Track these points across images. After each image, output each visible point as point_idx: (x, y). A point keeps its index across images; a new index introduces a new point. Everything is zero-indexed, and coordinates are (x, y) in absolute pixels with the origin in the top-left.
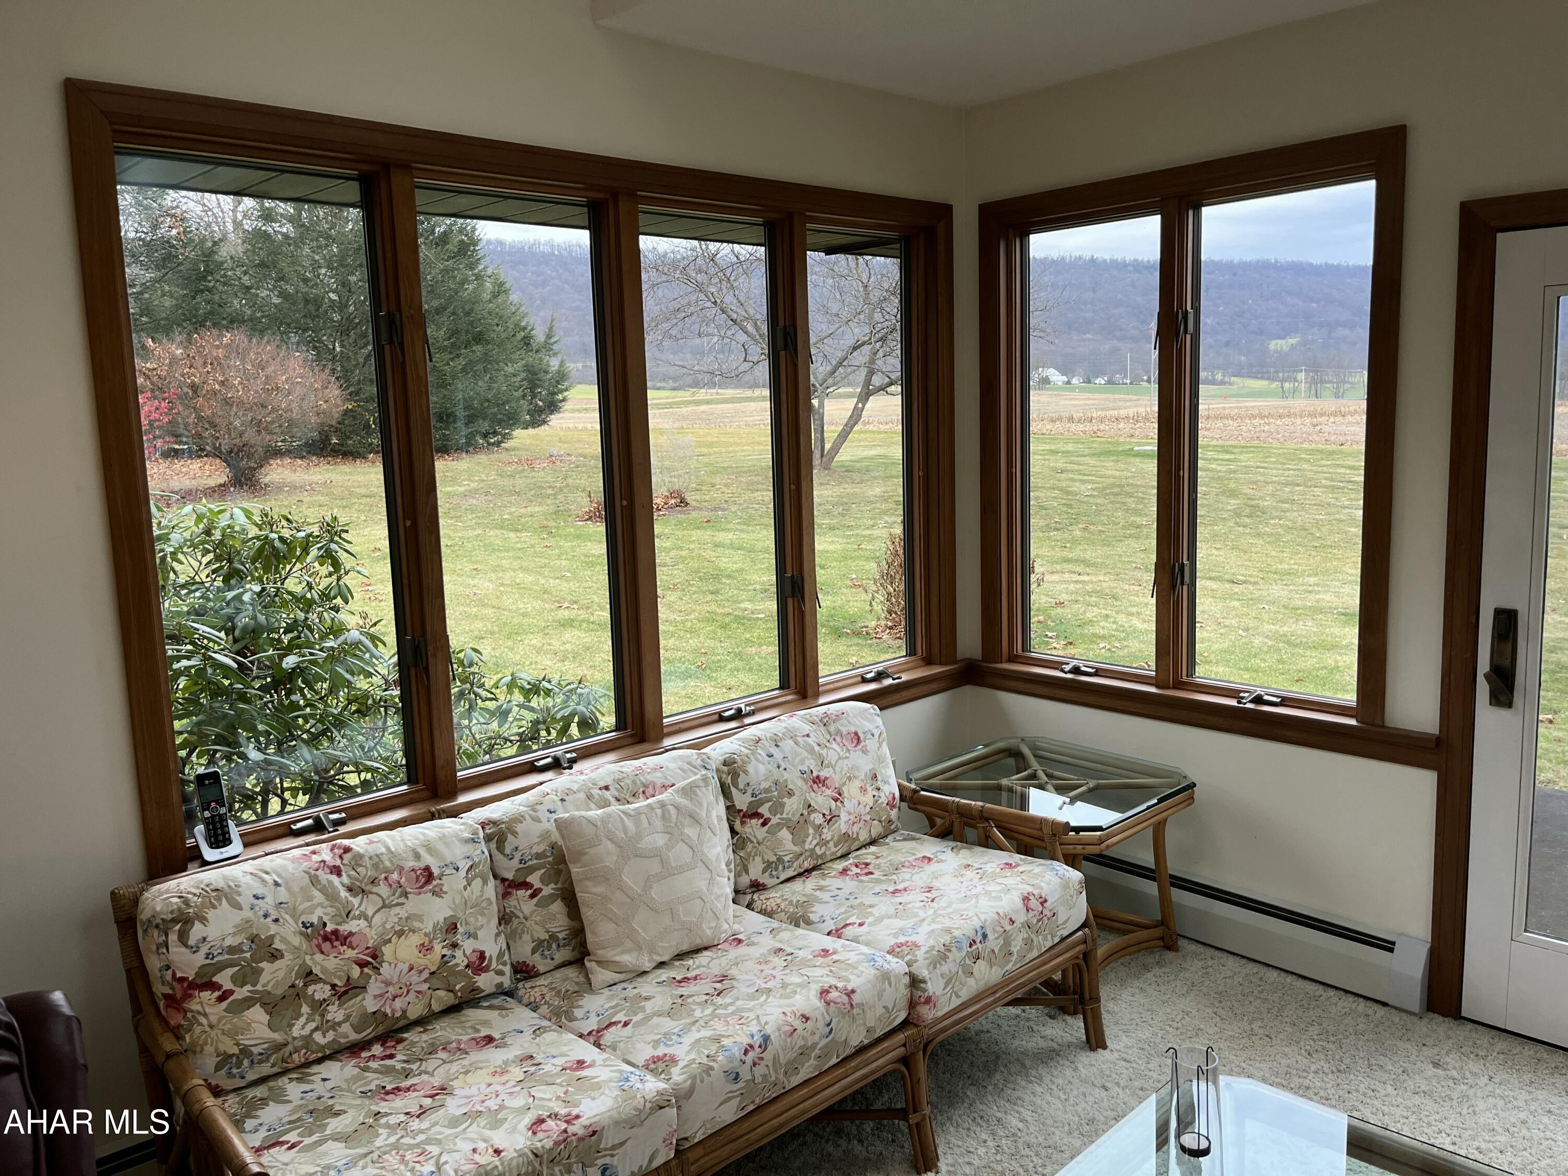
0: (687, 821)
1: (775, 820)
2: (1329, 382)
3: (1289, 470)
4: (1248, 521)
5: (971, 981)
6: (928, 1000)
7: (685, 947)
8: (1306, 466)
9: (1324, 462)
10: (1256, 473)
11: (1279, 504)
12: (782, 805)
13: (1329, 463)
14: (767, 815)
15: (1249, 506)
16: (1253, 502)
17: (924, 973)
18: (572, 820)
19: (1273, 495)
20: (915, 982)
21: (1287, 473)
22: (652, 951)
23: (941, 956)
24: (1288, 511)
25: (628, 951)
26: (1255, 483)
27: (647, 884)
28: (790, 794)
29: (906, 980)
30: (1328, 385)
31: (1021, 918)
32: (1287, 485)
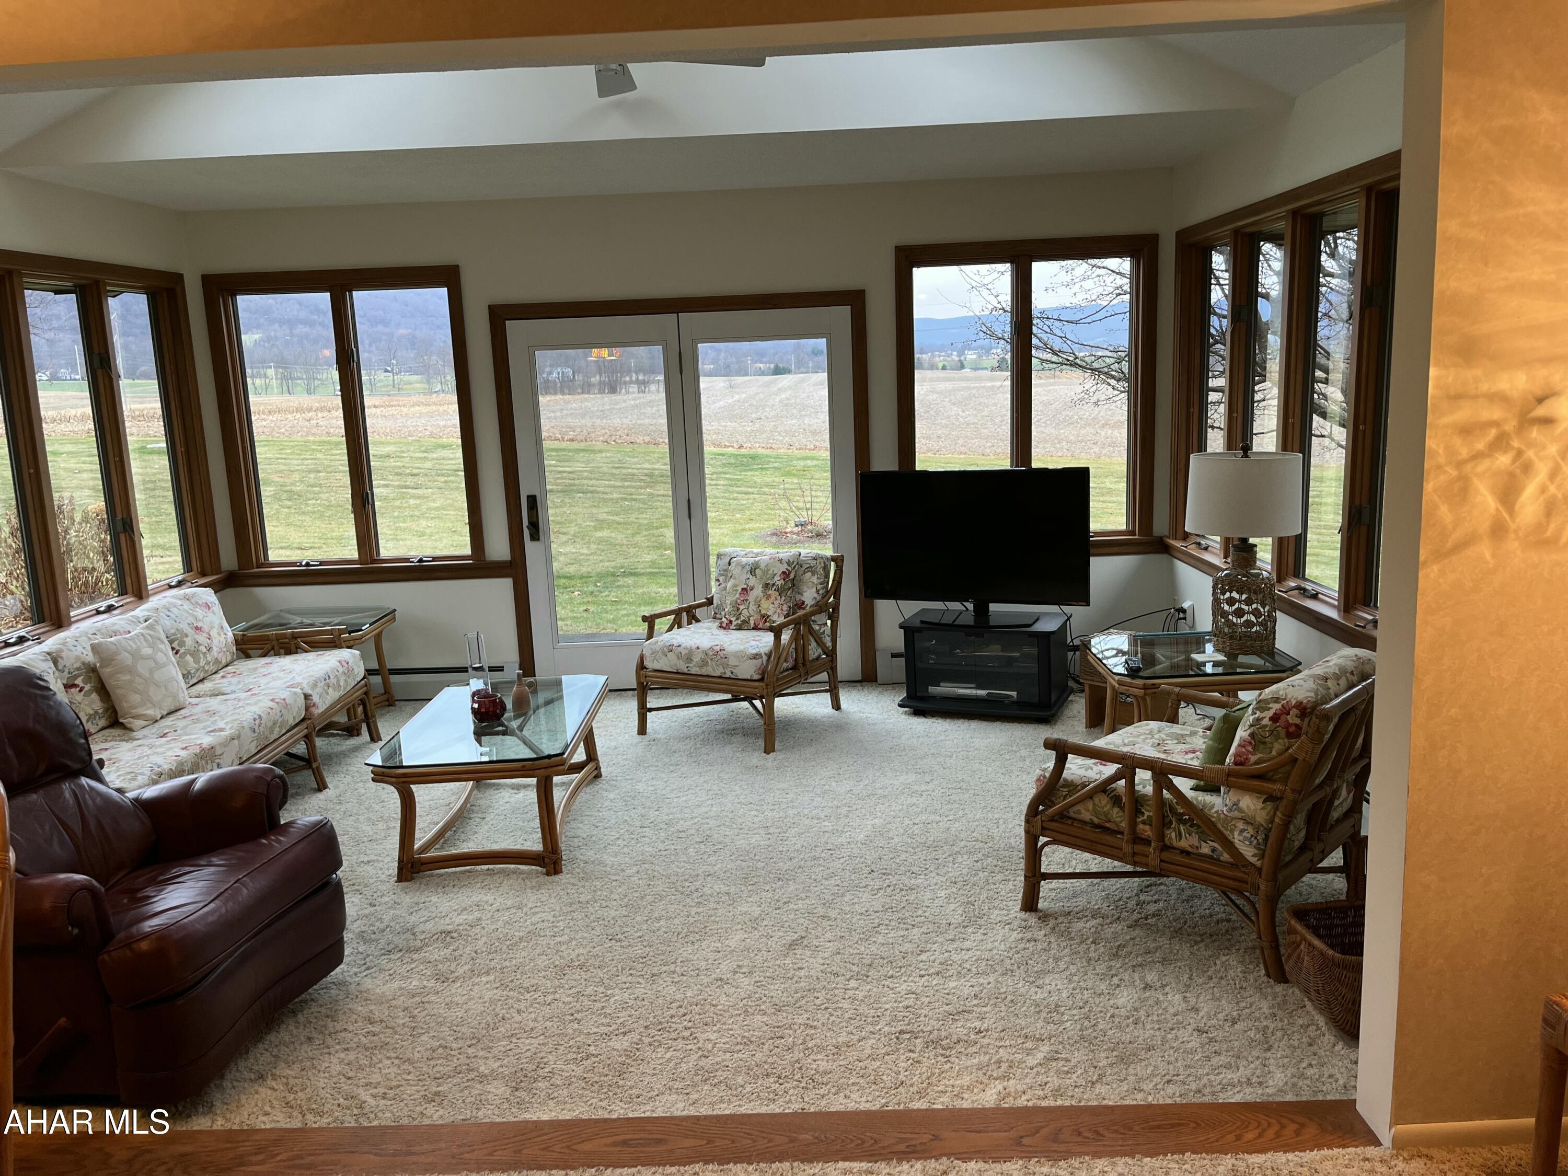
0: (158, 642)
1: (182, 651)
2: (300, 379)
3: (307, 459)
4: (289, 503)
5: (328, 697)
6: (314, 705)
7: (173, 708)
8: (320, 456)
9: (335, 452)
10: (279, 464)
11: (310, 488)
12: (184, 642)
13: (339, 452)
14: (177, 648)
15: (285, 491)
16: (286, 488)
17: (310, 692)
18: (99, 644)
19: (302, 482)
20: (307, 697)
21: (306, 462)
22: (160, 708)
23: (315, 685)
24: (320, 493)
25: (149, 708)
26: (281, 472)
27: (151, 671)
28: (187, 636)
29: (303, 696)
30: (299, 381)
31: (341, 670)
32: (310, 472)
